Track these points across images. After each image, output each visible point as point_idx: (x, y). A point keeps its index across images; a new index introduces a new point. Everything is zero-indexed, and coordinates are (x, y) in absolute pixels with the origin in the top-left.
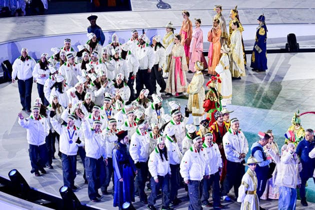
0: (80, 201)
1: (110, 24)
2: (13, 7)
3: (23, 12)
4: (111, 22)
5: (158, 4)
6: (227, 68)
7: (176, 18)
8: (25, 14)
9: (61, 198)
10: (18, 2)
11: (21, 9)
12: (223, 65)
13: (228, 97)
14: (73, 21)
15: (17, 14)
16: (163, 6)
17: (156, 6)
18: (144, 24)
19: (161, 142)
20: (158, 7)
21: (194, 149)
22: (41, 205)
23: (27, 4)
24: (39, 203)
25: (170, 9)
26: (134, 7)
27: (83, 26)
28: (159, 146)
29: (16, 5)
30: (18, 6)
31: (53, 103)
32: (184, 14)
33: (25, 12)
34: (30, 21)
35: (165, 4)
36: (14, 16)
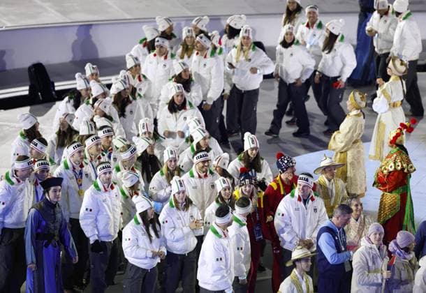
6: (397, 103)
12: (389, 98)
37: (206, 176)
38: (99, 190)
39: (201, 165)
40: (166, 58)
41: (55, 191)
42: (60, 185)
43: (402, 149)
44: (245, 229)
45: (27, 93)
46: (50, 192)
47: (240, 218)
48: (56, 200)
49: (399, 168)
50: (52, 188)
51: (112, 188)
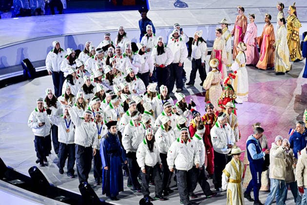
0: (99, 197)
1: (128, 22)
2: (33, 6)
3: (42, 11)
4: (129, 20)
5: (175, 3)
6: (243, 65)
7: (193, 16)
8: (44, 13)
9: (80, 194)
10: (37, 2)
11: (40, 9)
12: (239, 63)
13: (245, 95)
14: (92, 19)
15: (37, 13)
16: (180, 4)
17: (173, 5)
18: (161, 23)
19: (149, 133)
20: (176, 6)
21: (180, 140)
22: (61, 201)
23: (46, 3)
24: (58, 200)
25: (187, 8)
26: (152, 6)
27: (102, 25)
28: (147, 137)
29: (35, 5)
30: (38, 6)
31: (66, 93)
32: (239, 9)
33: (44, 11)
34: (49, 20)
35: (182, 2)
36: (34, 15)
37: (171, 115)
38: (133, 125)
39: (167, 109)
40: (121, 58)
41: (113, 128)
42: (116, 125)
43: (230, 86)
44: (202, 141)
45: (23, 74)
46: (111, 129)
47: (199, 136)
48: (114, 133)
49: (227, 96)
50: (112, 127)
51: (139, 125)
